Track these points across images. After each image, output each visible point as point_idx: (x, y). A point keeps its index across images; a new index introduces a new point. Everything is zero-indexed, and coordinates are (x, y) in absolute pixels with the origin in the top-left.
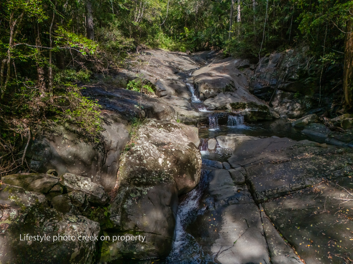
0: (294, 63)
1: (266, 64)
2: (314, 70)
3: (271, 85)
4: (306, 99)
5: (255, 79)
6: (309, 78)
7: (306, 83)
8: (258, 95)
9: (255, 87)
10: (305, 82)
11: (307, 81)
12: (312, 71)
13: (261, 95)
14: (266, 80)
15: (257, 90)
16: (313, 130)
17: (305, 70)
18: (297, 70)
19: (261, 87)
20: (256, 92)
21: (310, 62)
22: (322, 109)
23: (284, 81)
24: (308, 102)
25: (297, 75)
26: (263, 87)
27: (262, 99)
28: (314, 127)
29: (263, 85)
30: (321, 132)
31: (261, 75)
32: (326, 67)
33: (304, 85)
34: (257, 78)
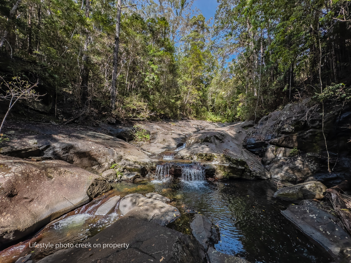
0: (289, 115)
1: (265, 122)
2: (317, 120)
3: (266, 140)
4: (308, 157)
5: (250, 134)
6: (311, 130)
7: (307, 136)
8: (250, 150)
9: (248, 141)
10: (305, 135)
11: (307, 133)
12: (313, 122)
13: (254, 150)
14: (262, 136)
15: (250, 145)
16: (303, 219)
17: (302, 121)
18: (291, 122)
19: (254, 142)
20: (249, 146)
21: (311, 111)
22: (338, 174)
23: (277, 135)
24: (312, 161)
25: (291, 127)
26: (257, 142)
27: (257, 154)
28: (305, 212)
29: (257, 140)
30: (319, 231)
31: (258, 131)
32: (338, 115)
33: (305, 139)
34: (253, 133)
